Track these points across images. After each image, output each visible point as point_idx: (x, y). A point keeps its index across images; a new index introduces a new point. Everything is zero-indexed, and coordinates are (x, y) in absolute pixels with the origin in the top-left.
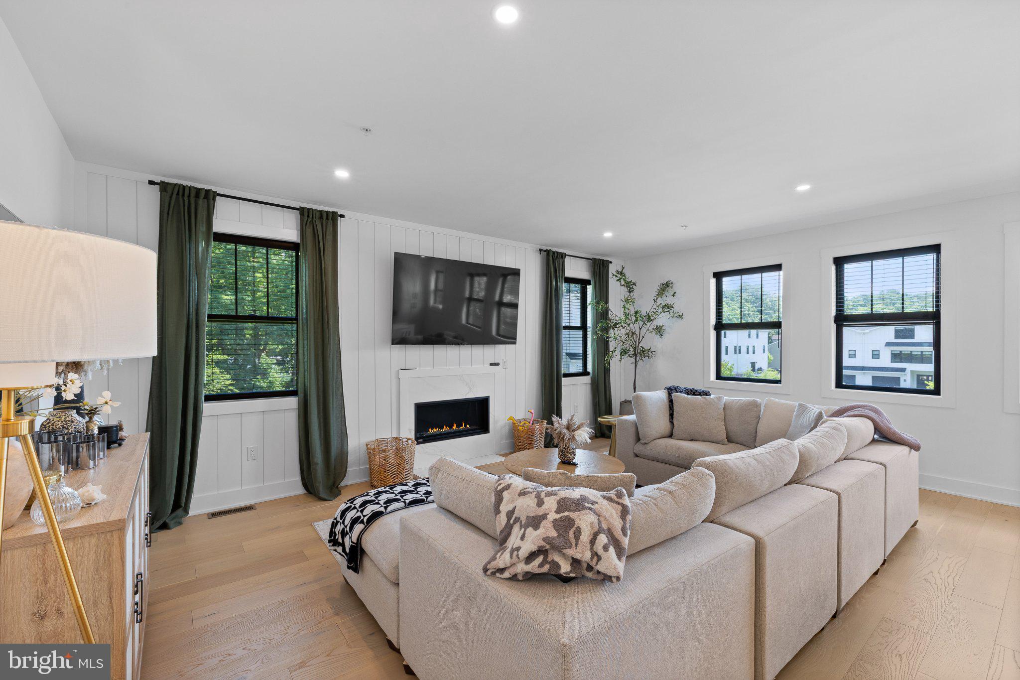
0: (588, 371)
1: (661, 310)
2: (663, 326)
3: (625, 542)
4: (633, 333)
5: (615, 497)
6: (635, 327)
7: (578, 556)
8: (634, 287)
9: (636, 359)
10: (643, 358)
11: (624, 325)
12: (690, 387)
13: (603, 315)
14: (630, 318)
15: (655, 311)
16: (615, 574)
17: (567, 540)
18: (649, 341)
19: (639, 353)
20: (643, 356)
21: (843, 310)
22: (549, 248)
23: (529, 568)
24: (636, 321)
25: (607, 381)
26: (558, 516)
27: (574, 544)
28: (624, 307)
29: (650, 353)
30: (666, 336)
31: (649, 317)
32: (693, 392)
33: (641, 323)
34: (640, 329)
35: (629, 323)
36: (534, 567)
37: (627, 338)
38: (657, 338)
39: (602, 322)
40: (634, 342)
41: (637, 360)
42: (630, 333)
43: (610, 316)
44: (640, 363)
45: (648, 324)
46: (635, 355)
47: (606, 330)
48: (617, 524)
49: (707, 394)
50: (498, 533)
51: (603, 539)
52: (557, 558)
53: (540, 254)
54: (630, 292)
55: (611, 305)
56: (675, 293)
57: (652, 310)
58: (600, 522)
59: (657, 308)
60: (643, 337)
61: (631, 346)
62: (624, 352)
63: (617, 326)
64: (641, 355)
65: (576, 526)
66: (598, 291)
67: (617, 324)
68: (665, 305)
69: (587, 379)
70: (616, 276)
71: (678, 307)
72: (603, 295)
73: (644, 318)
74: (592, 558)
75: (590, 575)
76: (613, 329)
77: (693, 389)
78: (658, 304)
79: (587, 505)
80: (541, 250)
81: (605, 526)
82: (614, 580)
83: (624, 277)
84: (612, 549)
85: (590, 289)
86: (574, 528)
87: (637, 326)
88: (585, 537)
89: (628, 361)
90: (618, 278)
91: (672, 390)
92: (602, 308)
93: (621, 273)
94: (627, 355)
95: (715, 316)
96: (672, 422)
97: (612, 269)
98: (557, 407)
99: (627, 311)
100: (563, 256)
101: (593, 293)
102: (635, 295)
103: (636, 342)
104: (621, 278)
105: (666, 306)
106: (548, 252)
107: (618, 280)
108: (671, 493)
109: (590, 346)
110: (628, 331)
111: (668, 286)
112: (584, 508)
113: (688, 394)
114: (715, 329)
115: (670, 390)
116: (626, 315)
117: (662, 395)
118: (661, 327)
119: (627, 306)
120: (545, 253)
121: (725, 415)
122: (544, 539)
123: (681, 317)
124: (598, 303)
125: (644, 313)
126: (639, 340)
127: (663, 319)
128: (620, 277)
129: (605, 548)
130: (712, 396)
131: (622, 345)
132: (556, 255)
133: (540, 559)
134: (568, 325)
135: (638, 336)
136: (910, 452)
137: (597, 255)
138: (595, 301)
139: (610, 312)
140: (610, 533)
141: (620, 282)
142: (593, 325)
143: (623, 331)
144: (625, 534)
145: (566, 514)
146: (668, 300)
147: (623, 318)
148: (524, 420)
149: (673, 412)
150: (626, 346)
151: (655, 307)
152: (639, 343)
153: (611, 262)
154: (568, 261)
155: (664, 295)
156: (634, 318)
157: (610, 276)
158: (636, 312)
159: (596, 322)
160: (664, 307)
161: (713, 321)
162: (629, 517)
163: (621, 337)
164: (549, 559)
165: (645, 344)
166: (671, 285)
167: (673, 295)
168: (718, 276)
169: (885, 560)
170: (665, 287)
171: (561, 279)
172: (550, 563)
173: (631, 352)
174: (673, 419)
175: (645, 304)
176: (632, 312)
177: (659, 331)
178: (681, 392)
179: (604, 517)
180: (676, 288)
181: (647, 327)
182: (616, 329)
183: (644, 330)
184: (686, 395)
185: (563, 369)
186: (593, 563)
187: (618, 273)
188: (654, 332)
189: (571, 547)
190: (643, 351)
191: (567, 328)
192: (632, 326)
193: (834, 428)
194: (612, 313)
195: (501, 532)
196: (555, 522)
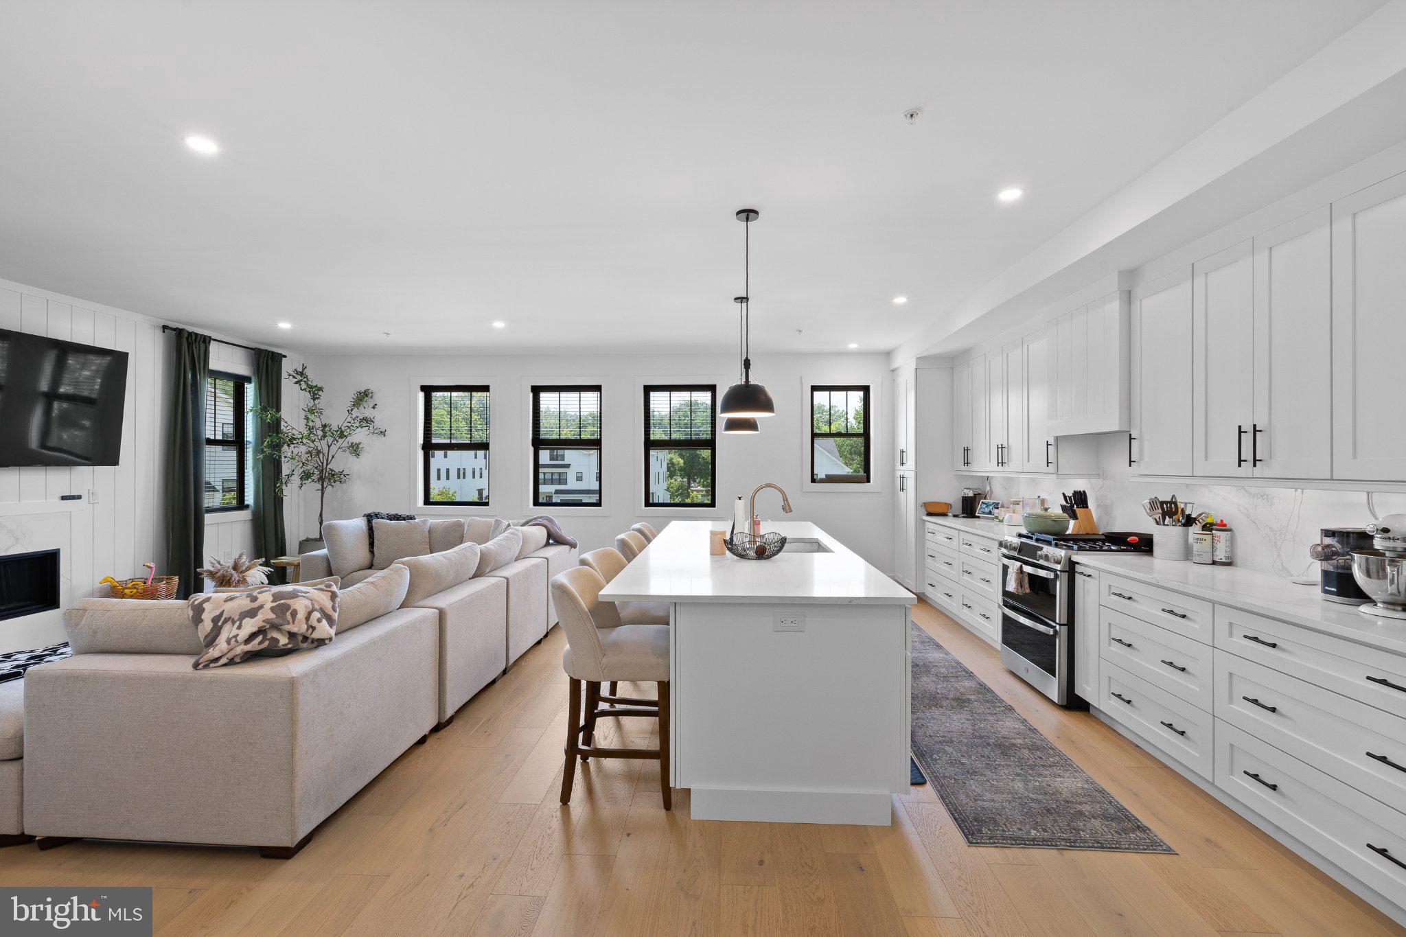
0: (246, 503)
1: (357, 424)
2: (360, 443)
3: (336, 616)
4: (318, 452)
5: (325, 588)
6: (322, 446)
7: (294, 629)
8: (320, 393)
9: (322, 485)
10: (333, 484)
11: (305, 441)
12: (393, 512)
13: (271, 428)
14: (315, 432)
15: (350, 425)
16: (328, 636)
17: (284, 619)
18: (341, 461)
19: (327, 477)
20: (332, 481)
21: (539, 435)
22: (181, 326)
23: (249, 647)
24: (324, 436)
25: (278, 516)
26: (274, 604)
27: (291, 621)
28: (307, 418)
29: (342, 476)
30: (364, 456)
31: (342, 432)
32: (397, 517)
33: (330, 440)
34: (329, 447)
35: (313, 438)
36: (254, 645)
37: (310, 458)
38: (352, 458)
39: (270, 436)
40: (320, 463)
41: (325, 486)
42: (314, 451)
43: (282, 427)
44: (329, 490)
45: (340, 441)
46: (321, 479)
47: (277, 447)
48: (328, 604)
49: (411, 518)
50: (202, 640)
51: (316, 615)
52: (275, 635)
53: (164, 332)
54: (314, 399)
55: (285, 413)
56: (376, 405)
57: (346, 424)
58: (312, 604)
59: (352, 421)
60: (333, 457)
61: (316, 468)
62: (306, 476)
63: (295, 442)
64: (330, 479)
65: (292, 608)
66: (264, 393)
67: (295, 439)
68: (363, 419)
69: (245, 515)
70: (294, 377)
71: (380, 422)
72: (271, 398)
73: (335, 433)
74: (307, 630)
75: (305, 645)
76: (288, 445)
77: (397, 514)
78: (354, 416)
79: (300, 594)
80: (165, 327)
81: (317, 607)
82: (327, 642)
83: (305, 380)
84: (324, 622)
85: (250, 390)
86: (290, 611)
87: (324, 442)
88: (301, 615)
89: (312, 487)
90: (296, 380)
91: (372, 516)
92: (272, 417)
93: (302, 374)
94: (310, 480)
95: (423, 435)
96: (372, 551)
97: (287, 367)
98: (195, 554)
99: (311, 424)
100: (206, 340)
101: (255, 394)
102: (321, 403)
103: (322, 463)
104: (301, 380)
105: (365, 419)
106: (179, 332)
107: (296, 383)
108: (372, 583)
109: (251, 469)
110: (311, 449)
111: (367, 396)
112: (297, 596)
113: (391, 520)
114: (423, 449)
115: (370, 518)
116: (310, 429)
117: (359, 523)
118: (358, 445)
119: (312, 417)
120: (174, 332)
121: (430, 537)
122: (263, 621)
123: (383, 433)
124: (264, 409)
125: (334, 427)
126: (327, 460)
127: (359, 436)
128: (301, 378)
129: (319, 621)
130: (417, 520)
131: (301, 468)
132: (194, 338)
133: (260, 638)
134: (212, 438)
135: (326, 455)
136: (570, 550)
137: (262, 343)
138: (259, 406)
139: (283, 423)
140: (322, 611)
141: (300, 385)
142: (256, 439)
143: (303, 449)
144: (335, 610)
145: (282, 601)
146: (368, 412)
147: (306, 433)
148: (132, 580)
149: (373, 540)
150: (309, 467)
151: (349, 419)
152: (327, 465)
153: (285, 356)
154: (213, 347)
155: (362, 406)
156: (320, 433)
157: (284, 375)
158: (325, 426)
159: (260, 437)
160: (361, 420)
161: (421, 440)
162: (338, 599)
163: (300, 456)
164: (269, 637)
165: (335, 466)
166: (371, 395)
167: (374, 408)
168: (428, 390)
169: (547, 633)
170: (363, 397)
171: (202, 374)
172: (269, 639)
173: (315, 477)
174: (373, 548)
175: (336, 414)
176: (318, 424)
177: (355, 449)
178: (382, 518)
179: (317, 601)
180: (377, 399)
181: (338, 445)
182: (292, 446)
183: (334, 448)
184: (388, 521)
185: (206, 501)
186: (308, 634)
187: (297, 373)
188: (348, 450)
189: (289, 624)
190: (333, 475)
191: (211, 442)
192: (317, 444)
193: (512, 534)
194: (286, 425)
195: (206, 637)
196: (272, 609)
